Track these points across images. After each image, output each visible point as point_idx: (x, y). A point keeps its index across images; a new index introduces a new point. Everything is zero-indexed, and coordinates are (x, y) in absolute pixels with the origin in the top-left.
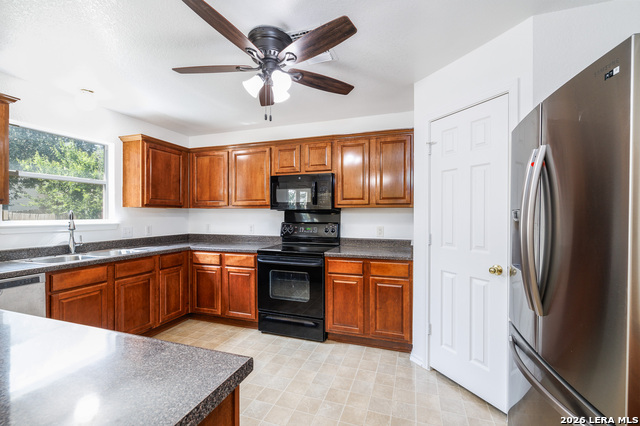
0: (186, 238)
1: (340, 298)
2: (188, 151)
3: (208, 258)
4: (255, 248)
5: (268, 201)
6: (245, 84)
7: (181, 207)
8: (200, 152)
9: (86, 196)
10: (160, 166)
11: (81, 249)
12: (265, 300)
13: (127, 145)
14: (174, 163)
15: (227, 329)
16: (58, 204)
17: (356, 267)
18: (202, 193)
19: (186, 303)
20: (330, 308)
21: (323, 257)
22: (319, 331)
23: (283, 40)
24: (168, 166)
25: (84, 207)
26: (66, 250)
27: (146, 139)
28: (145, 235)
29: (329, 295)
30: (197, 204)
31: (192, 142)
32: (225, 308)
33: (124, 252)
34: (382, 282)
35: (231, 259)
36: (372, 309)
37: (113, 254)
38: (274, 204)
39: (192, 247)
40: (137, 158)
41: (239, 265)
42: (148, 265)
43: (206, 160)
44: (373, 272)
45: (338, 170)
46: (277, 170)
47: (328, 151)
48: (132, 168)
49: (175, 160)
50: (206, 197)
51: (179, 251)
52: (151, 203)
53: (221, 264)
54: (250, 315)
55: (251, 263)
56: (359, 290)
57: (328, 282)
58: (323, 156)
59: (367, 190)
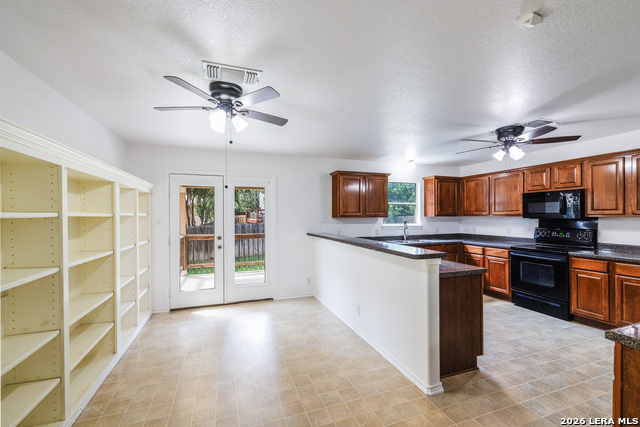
0: (459, 236)
1: (583, 290)
2: (461, 179)
3: (474, 249)
4: (509, 246)
5: (521, 212)
6: (494, 155)
7: (456, 215)
8: (468, 179)
10: (444, 192)
11: (409, 238)
13: (426, 181)
14: (451, 188)
15: (489, 297)
17: (601, 266)
18: (470, 206)
20: (574, 296)
21: (568, 256)
22: (564, 312)
24: (448, 191)
26: (402, 238)
27: (436, 177)
28: (435, 233)
29: (573, 285)
30: (468, 214)
32: (487, 283)
33: (426, 241)
34: (628, 280)
35: (491, 252)
37: (421, 242)
38: (527, 214)
39: (464, 242)
40: (432, 187)
41: (497, 255)
43: (473, 184)
44: (619, 271)
45: (588, 185)
46: (529, 189)
47: (577, 171)
48: (429, 194)
49: (454, 187)
50: (473, 209)
51: (456, 243)
52: (439, 214)
53: (484, 254)
54: (506, 291)
55: (506, 254)
56: (604, 285)
57: (573, 275)
58: (572, 175)
59: (621, 202)
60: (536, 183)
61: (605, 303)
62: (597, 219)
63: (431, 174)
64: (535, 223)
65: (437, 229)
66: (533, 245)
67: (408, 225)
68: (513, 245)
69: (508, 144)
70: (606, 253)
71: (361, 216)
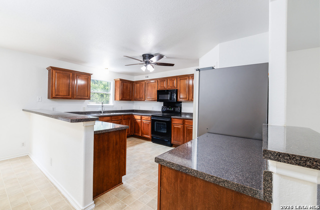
0: (133, 111)
1: (176, 133)
2: (133, 82)
3: (137, 117)
4: (151, 115)
5: (156, 99)
6: (141, 68)
7: (131, 100)
8: (137, 82)
9: (105, 96)
10: (125, 88)
11: (104, 112)
12: (153, 132)
13: (116, 81)
14: (129, 86)
15: (143, 141)
16: (97, 99)
17: (180, 122)
18: (137, 96)
19: (131, 132)
20: (173, 135)
21: (171, 118)
22: (169, 143)
23: (151, 56)
24: (127, 87)
25: (104, 100)
26: (101, 112)
27: (121, 80)
28: (120, 109)
29: (172, 131)
30: (136, 100)
31: (135, 79)
32: (142, 133)
33: (115, 114)
34: (189, 127)
35: (144, 118)
36: (186, 136)
37: (112, 114)
38: (159, 100)
39: (133, 114)
40: (118, 84)
41: (146, 120)
42: (120, 118)
43: (138, 85)
44: (186, 123)
45: (179, 88)
46: (160, 88)
47: (175, 82)
48: (117, 88)
49: (129, 85)
50: (138, 97)
51: (129, 115)
52: (121, 100)
53: (141, 119)
54: (149, 136)
55: (150, 119)
56: (182, 130)
57: (172, 126)
58: (173, 83)
59: (188, 95)
60: (162, 86)
61: (182, 137)
62: (181, 102)
63: (118, 78)
64: (162, 104)
65: (122, 107)
66: (161, 114)
67: (104, 105)
68: (153, 114)
69: (147, 63)
70: (183, 116)
71: (70, 99)
